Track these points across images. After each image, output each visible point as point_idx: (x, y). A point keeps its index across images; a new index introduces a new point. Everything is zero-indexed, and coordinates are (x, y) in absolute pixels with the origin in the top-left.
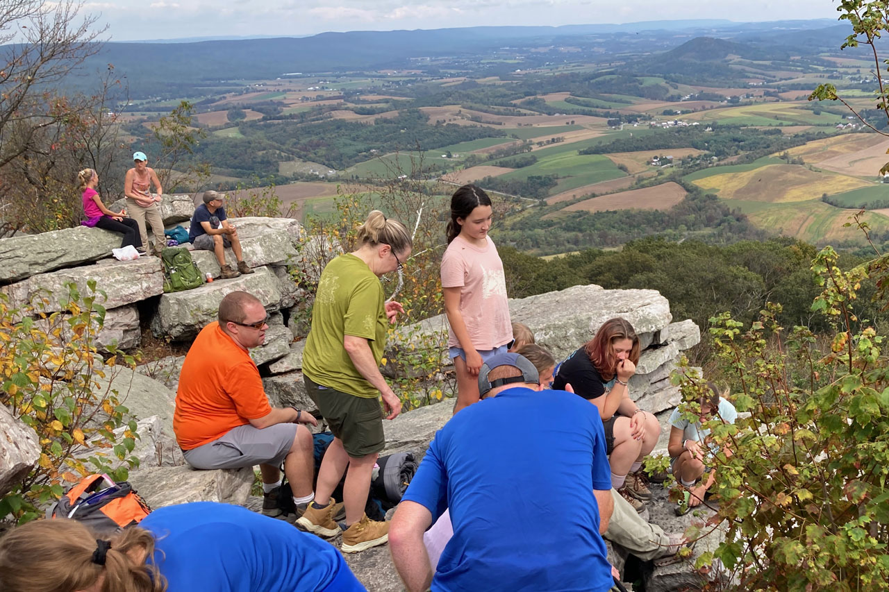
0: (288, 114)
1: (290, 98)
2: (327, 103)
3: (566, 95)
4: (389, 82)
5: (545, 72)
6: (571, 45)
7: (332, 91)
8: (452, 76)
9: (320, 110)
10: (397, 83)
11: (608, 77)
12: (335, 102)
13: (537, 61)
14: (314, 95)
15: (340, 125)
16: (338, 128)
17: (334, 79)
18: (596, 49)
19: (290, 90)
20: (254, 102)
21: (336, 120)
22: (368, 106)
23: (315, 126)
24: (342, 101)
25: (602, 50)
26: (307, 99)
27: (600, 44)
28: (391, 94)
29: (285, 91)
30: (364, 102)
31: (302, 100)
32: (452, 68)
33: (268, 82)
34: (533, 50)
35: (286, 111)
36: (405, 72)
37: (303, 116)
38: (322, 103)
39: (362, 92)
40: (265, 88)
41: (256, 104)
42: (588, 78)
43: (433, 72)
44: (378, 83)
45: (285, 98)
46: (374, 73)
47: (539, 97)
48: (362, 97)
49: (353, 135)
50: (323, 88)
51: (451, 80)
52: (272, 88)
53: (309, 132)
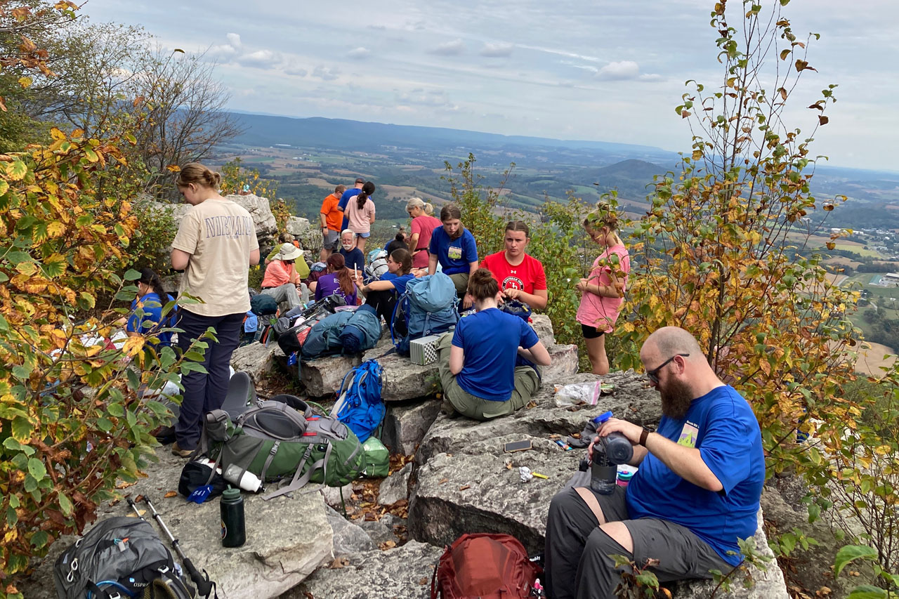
0: (272, 175)
1: (278, 163)
2: (306, 171)
3: (508, 191)
4: (360, 161)
5: (492, 170)
6: (518, 152)
7: (312, 162)
8: (413, 163)
9: (299, 175)
10: (367, 163)
11: (546, 182)
12: (313, 171)
13: (487, 161)
14: (297, 164)
15: (313, 190)
16: (311, 192)
17: (316, 153)
18: (539, 158)
19: (278, 157)
20: (248, 162)
21: (310, 185)
22: (339, 178)
23: (293, 188)
24: (319, 171)
25: (545, 160)
26: (291, 166)
27: (543, 155)
28: (360, 171)
29: (274, 157)
30: (336, 174)
31: (286, 166)
32: (415, 158)
33: (262, 149)
34: (485, 152)
35: (271, 173)
36: (374, 156)
37: (284, 178)
38: (302, 170)
39: (336, 166)
40: (259, 153)
41: (250, 165)
42: (529, 180)
43: (397, 158)
44: (351, 161)
45: (273, 163)
46: (349, 153)
48: (336, 171)
50: (305, 159)
51: (412, 166)
52: (264, 154)
53: (286, 192)
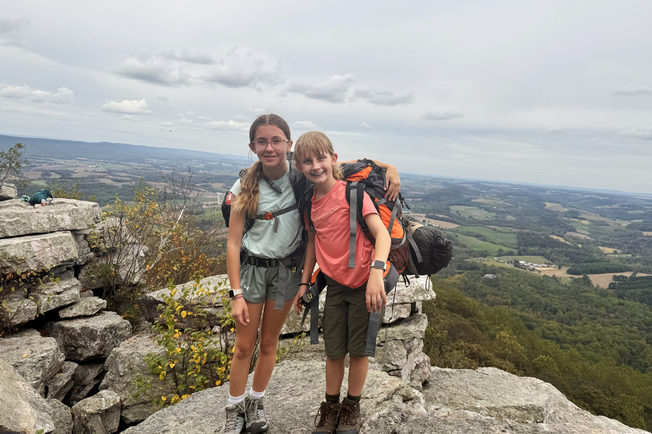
0: (75, 177)
1: (77, 170)
2: (98, 174)
3: (223, 185)
4: (132, 168)
5: (213, 173)
6: (228, 163)
7: (101, 168)
8: (166, 169)
9: (93, 177)
10: (137, 169)
12: (102, 174)
13: (210, 168)
14: (91, 170)
15: (103, 185)
16: (101, 186)
17: (104, 163)
19: (78, 166)
20: (57, 169)
21: (100, 183)
22: (119, 178)
23: (88, 184)
24: (106, 174)
26: (87, 171)
28: (133, 174)
29: (76, 166)
30: (118, 176)
31: (84, 171)
32: (167, 166)
33: (67, 161)
34: (209, 163)
35: (74, 176)
36: (142, 165)
37: (83, 179)
38: (95, 174)
39: (117, 171)
40: (65, 163)
41: (59, 171)
43: (156, 166)
44: (127, 168)
45: (75, 169)
46: (126, 163)
47: (209, 184)
48: (117, 174)
49: (109, 191)
50: (97, 167)
51: (166, 171)
52: (69, 164)
53: (85, 187)
